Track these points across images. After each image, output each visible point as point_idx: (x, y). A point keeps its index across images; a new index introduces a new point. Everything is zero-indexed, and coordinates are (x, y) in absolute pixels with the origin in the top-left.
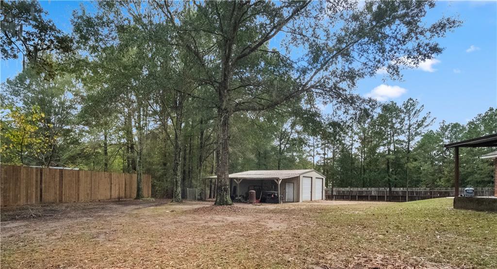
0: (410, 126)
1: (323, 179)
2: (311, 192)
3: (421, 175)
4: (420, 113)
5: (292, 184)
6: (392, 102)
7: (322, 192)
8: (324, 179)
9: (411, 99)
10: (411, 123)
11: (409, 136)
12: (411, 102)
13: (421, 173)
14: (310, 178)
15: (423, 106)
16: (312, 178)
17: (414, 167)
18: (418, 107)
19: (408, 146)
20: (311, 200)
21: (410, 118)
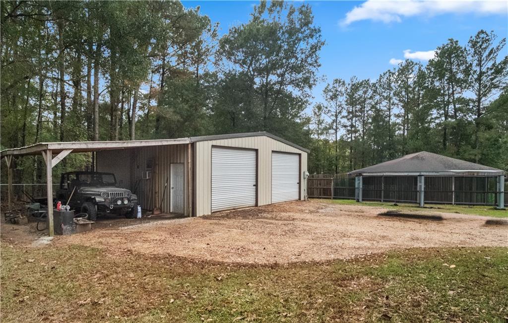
0: (482, 74)
1: (300, 155)
2: (256, 185)
3: (501, 151)
4: (499, 53)
5: (182, 167)
6: (451, 40)
7: (299, 183)
8: (305, 156)
9: (482, 32)
10: (484, 69)
11: (479, 90)
12: (482, 36)
13: (500, 148)
14: (253, 154)
15: (504, 40)
16: (257, 151)
17: (488, 139)
18: (494, 44)
19: (479, 106)
20: (256, 205)
21: (481, 61)
